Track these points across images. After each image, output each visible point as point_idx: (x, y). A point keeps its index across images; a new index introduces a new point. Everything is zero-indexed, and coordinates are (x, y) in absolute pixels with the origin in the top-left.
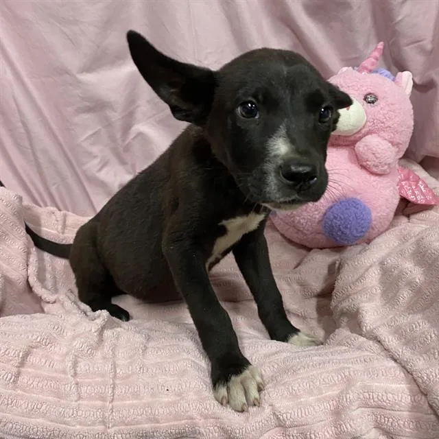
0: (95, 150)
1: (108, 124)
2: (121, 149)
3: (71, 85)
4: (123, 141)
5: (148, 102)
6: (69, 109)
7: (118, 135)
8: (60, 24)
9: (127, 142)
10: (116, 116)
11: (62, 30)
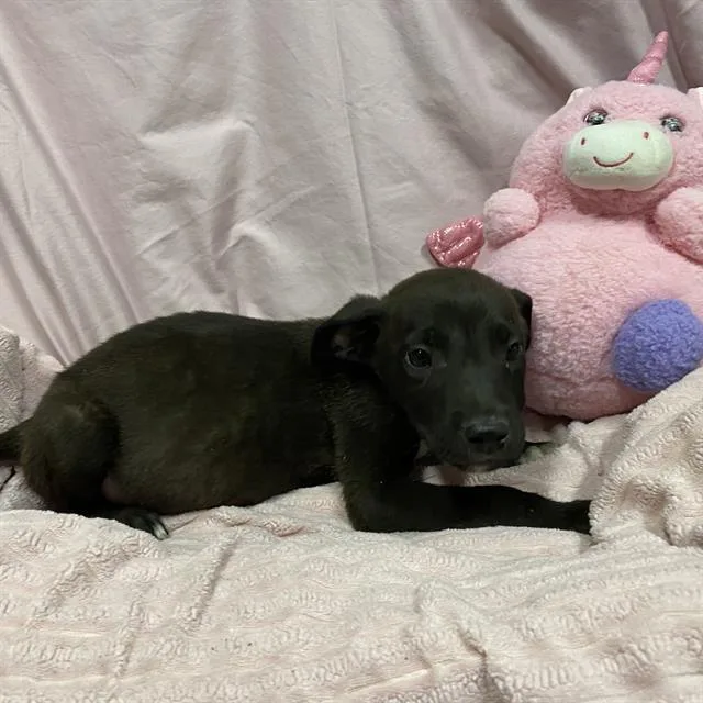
0: (166, 266)
1: (191, 221)
2: (212, 264)
3: (128, 153)
4: (216, 250)
5: (259, 183)
6: (124, 196)
7: (208, 240)
8: (114, 54)
9: (222, 253)
10: (203, 206)
11: (117, 66)
